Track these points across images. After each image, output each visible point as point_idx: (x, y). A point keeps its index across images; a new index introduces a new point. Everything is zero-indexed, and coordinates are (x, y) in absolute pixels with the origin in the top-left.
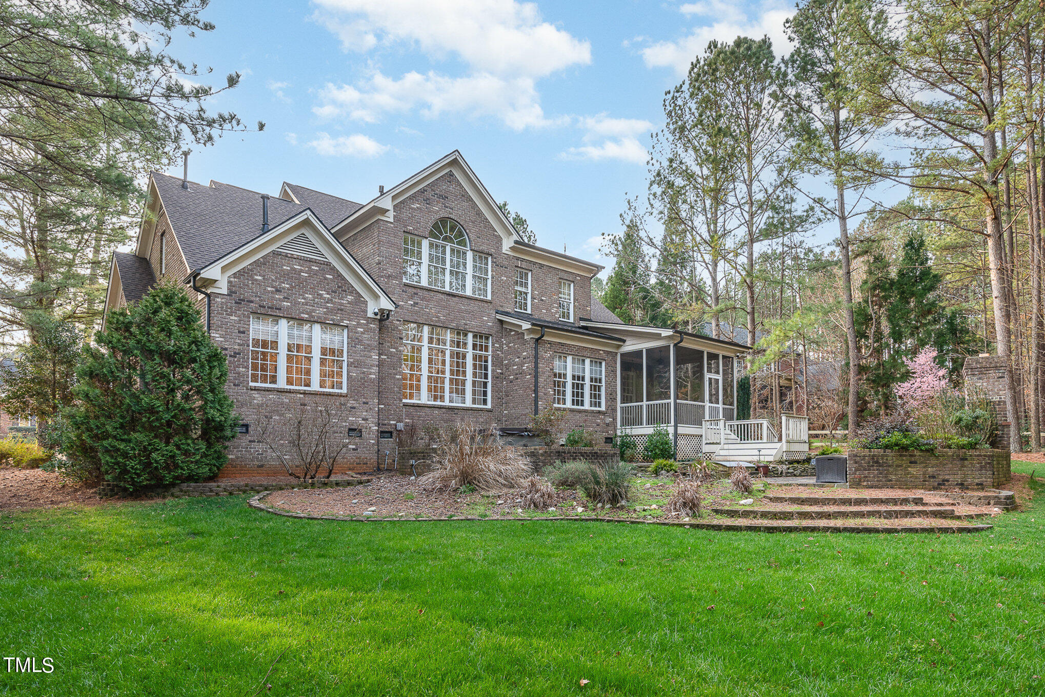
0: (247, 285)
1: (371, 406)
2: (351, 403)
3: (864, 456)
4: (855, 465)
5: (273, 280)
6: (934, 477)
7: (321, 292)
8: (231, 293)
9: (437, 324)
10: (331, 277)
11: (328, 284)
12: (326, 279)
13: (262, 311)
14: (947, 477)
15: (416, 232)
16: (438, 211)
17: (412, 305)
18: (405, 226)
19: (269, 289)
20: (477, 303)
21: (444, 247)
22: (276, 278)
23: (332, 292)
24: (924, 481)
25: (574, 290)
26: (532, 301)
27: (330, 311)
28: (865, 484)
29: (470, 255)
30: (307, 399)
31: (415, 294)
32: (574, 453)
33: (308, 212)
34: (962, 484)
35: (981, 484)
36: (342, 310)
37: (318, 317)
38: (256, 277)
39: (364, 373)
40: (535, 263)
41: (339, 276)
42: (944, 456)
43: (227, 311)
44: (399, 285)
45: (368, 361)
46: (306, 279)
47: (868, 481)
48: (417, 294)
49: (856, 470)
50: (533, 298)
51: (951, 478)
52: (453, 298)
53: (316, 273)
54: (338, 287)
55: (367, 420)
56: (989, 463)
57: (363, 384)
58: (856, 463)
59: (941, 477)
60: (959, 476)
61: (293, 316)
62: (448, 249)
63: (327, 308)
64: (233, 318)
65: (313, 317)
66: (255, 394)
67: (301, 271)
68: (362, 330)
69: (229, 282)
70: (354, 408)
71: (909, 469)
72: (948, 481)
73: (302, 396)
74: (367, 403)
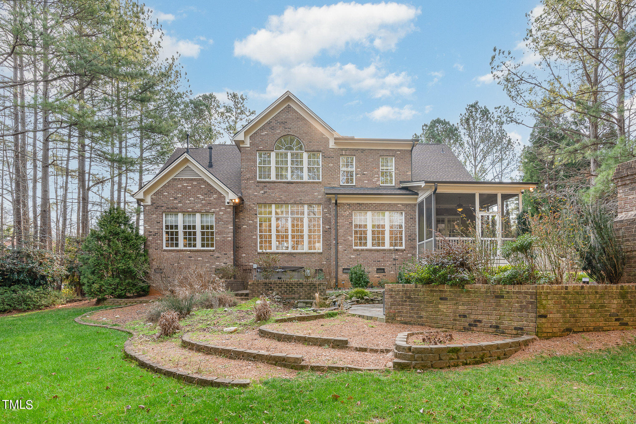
0: (160, 199)
1: (229, 256)
2: (217, 255)
3: (398, 291)
4: (391, 300)
5: (173, 194)
6: (465, 316)
7: (198, 196)
8: (153, 203)
9: (280, 202)
10: (204, 186)
11: (202, 191)
12: (201, 188)
13: (168, 210)
14: (480, 317)
15: (265, 149)
16: (280, 133)
17: (262, 193)
18: (258, 147)
19: (171, 198)
20: (309, 185)
21: (286, 154)
22: (175, 192)
23: (205, 194)
24: (454, 320)
25: (395, 162)
26: (356, 176)
27: (204, 205)
28: (399, 319)
29: (305, 155)
30: (192, 254)
31: (265, 186)
32: (279, 283)
33: (186, 154)
34: (497, 327)
35: (521, 329)
36: (210, 204)
37: (198, 210)
38: (164, 194)
39: (224, 237)
40: (357, 150)
41: (208, 185)
42: (476, 292)
43: (151, 213)
44: (254, 183)
45: (227, 230)
46: (190, 190)
47: (401, 316)
48: (266, 186)
49: (392, 305)
50: (356, 174)
51: (484, 318)
52: (292, 185)
53: (195, 186)
54: (208, 191)
55: (226, 263)
56: (532, 303)
57: (224, 243)
58: (391, 297)
59: (472, 317)
60: (493, 317)
61: (184, 211)
62: (289, 154)
63: (202, 204)
64: (154, 216)
65: (194, 210)
66: (165, 253)
67: (188, 186)
68: (222, 213)
69: (152, 198)
70: (219, 257)
71: (440, 306)
72: (480, 321)
73: (189, 252)
74: (226, 254)
